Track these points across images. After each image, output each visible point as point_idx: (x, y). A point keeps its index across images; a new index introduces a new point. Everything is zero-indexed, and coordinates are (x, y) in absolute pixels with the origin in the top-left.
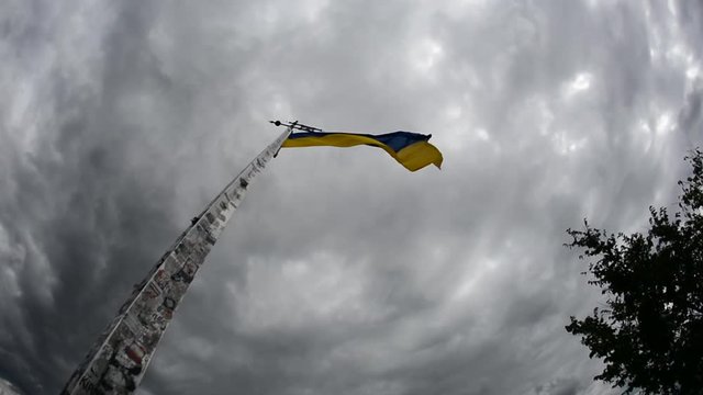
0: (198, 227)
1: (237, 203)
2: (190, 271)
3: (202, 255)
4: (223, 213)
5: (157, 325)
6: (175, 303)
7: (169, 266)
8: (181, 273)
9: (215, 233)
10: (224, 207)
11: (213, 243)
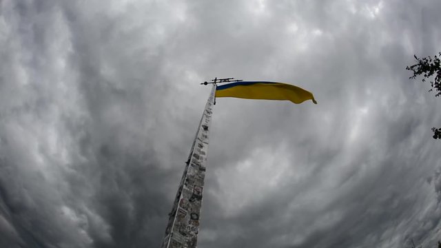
0: (192, 165)
1: (206, 140)
2: (199, 193)
3: (201, 180)
4: (202, 150)
5: (192, 233)
6: (198, 215)
7: (186, 195)
8: (194, 196)
9: (203, 164)
10: (201, 147)
11: (205, 170)
